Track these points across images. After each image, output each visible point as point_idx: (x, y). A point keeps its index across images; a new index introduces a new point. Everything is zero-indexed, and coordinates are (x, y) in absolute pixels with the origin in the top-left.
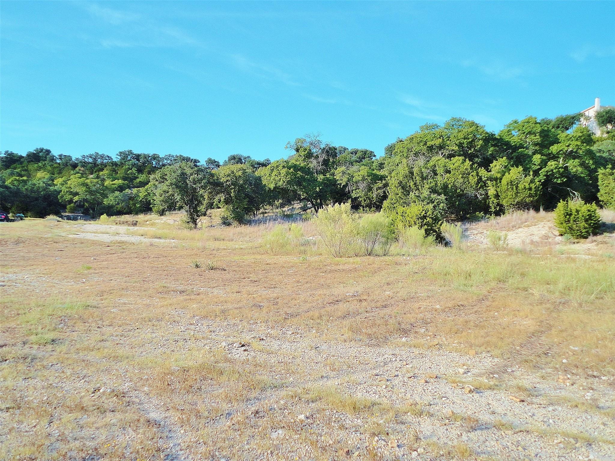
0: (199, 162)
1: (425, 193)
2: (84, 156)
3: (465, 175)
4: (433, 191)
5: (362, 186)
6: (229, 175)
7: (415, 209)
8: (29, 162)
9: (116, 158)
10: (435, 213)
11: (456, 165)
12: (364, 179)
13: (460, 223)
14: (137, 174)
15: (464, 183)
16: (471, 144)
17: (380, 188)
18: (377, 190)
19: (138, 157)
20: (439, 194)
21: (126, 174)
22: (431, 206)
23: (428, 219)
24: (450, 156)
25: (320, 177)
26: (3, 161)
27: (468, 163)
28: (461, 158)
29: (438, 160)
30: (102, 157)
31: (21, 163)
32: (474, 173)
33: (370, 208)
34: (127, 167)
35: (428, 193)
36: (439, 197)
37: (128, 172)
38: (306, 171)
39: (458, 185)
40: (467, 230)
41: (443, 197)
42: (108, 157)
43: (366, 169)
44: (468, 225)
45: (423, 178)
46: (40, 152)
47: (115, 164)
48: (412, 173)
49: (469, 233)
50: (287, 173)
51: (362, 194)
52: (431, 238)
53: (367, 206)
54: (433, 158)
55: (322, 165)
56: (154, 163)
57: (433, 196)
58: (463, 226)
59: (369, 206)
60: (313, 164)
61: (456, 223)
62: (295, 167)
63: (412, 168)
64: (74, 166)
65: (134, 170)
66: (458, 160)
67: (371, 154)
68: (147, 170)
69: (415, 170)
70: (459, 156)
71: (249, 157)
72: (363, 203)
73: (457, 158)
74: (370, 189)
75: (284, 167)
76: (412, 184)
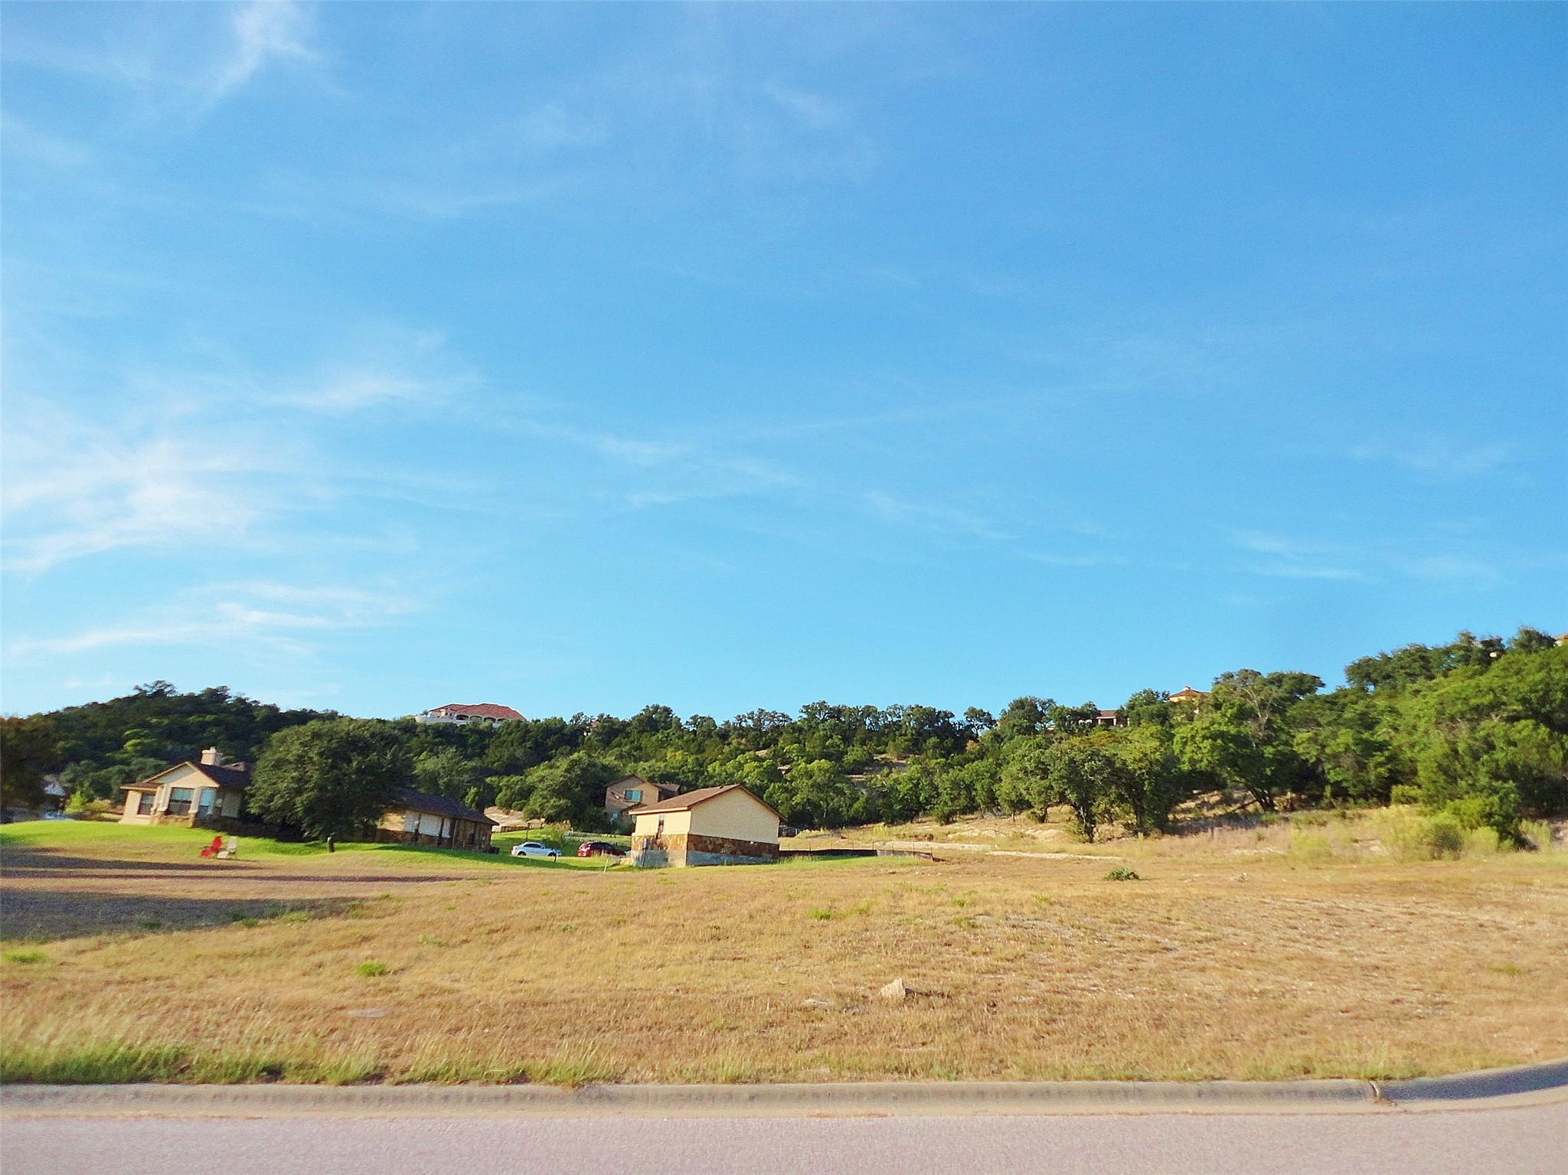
0: (953, 716)
1: (1484, 780)
2: (740, 719)
3: (1542, 748)
4: (1496, 775)
5: (1347, 761)
6: (1141, 760)
7: (1473, 805)
8: (641, 732)
9: (796, 716)
10: (1504, 807)
11: (1525, 733)
12: (1347, 749)
13: (1545, 822)
14: (842, 746)
15: (1542, 760)
16: (1544, 700)
17: (1380, 765)
18: (1376, 767)
19: (836, 713)
20: (1505, 780)
21: (825, 747)
22: (1495, 798)
23: (1497, 817)
24: (1513, 719)
25: (1269, 751)
26: (598, 733)
27: (1544, 730)
28: (1530, 722)
29: (1493, 725)
30: (772, 716)
31: (628, 735)
32: (1557, 745)
33: (1367, 799)
34: (822, 733)
35: (1487, 780)
36: (1506, 785)
37: (827, 743)
38: (1241, 741)
39: (1534, 763)
40: (1557, 830)
41: (1511, 784)
42: (783, 715)
43: (1351, 734)
44: (1559, 824)
45: (1476, 757)
46: (655, 712)
47: (796, 729)
48: (1456, 751)
49: (1561, 834)
50: (1213, 748)
51: (1350, 775)
52: (1508, 843)
53: (1360, 796)
54: (1483, 724)
55: (1266, 729)
56: (868, 722)
57: (1497, 784)
58: (1552, 826)
59: (1365, 796)
60: (1250, 728)
61: (1540, 821)
62: (1222, 735)
63: (1454, 743)
64: (724, 736)
65: (837, 739)
66: (1525, 726)
67: (1316, 682)
68: (858, 737)
69: (1461, 747)
70: (1526, 718)
71: (1051, 701)
72: (1351, 791)
73: (1523, 722)
74: (1363, 767)
75: (1204, 738)
76: (1458, 767)
